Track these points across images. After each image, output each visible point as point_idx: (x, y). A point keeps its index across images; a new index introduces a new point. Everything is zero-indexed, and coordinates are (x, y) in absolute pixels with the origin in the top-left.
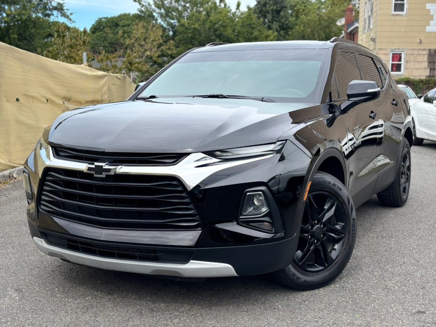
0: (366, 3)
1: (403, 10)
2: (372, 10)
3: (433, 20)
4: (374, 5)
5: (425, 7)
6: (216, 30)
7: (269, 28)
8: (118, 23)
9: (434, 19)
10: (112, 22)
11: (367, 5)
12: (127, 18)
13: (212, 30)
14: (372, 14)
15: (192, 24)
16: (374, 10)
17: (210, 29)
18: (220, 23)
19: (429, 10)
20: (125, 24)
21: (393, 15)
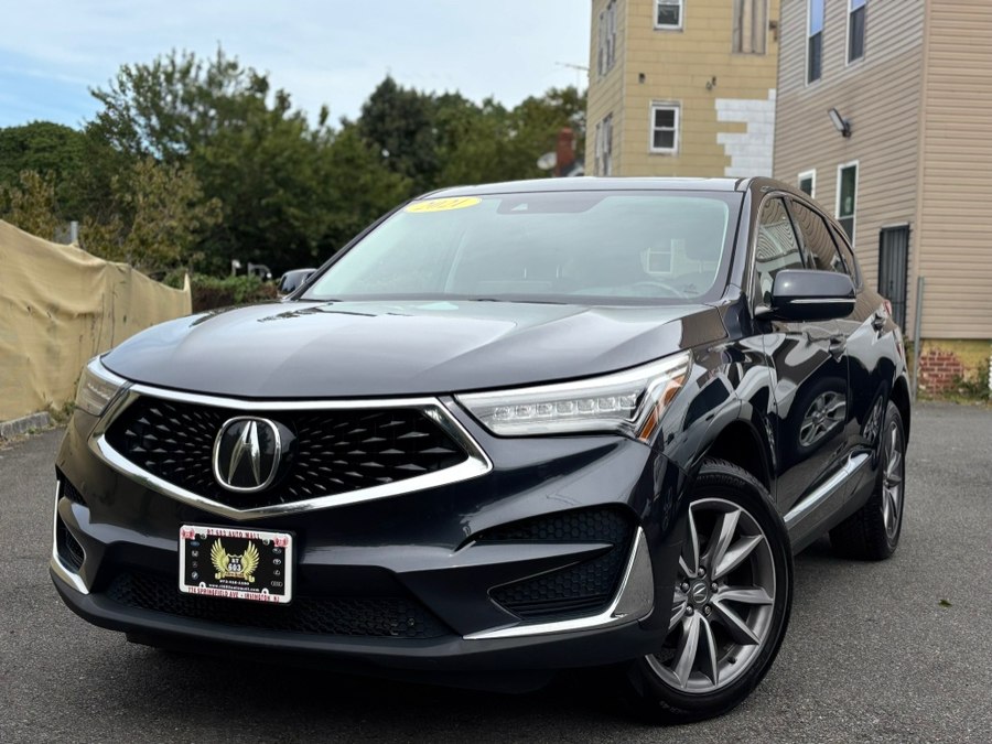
0: (598, 127)
1: (670, 145)
2: (610, 143)
3: (729, 165)
4: (615, 132)
5: (715, 139)
6: (277, 170)
7: (393, 167)
8: (26, 143)
9: (733, 163)
10: (13, 139)
11: (601, 130)
12: (48, 131)
13: (268, 169)
14: (610, 150)
15: (223, 156)
16: (615, 142)
17: (263, 166)
18: (286, 154)
19: (723, 146)
20: (44, 145)
21: (652, 154)
